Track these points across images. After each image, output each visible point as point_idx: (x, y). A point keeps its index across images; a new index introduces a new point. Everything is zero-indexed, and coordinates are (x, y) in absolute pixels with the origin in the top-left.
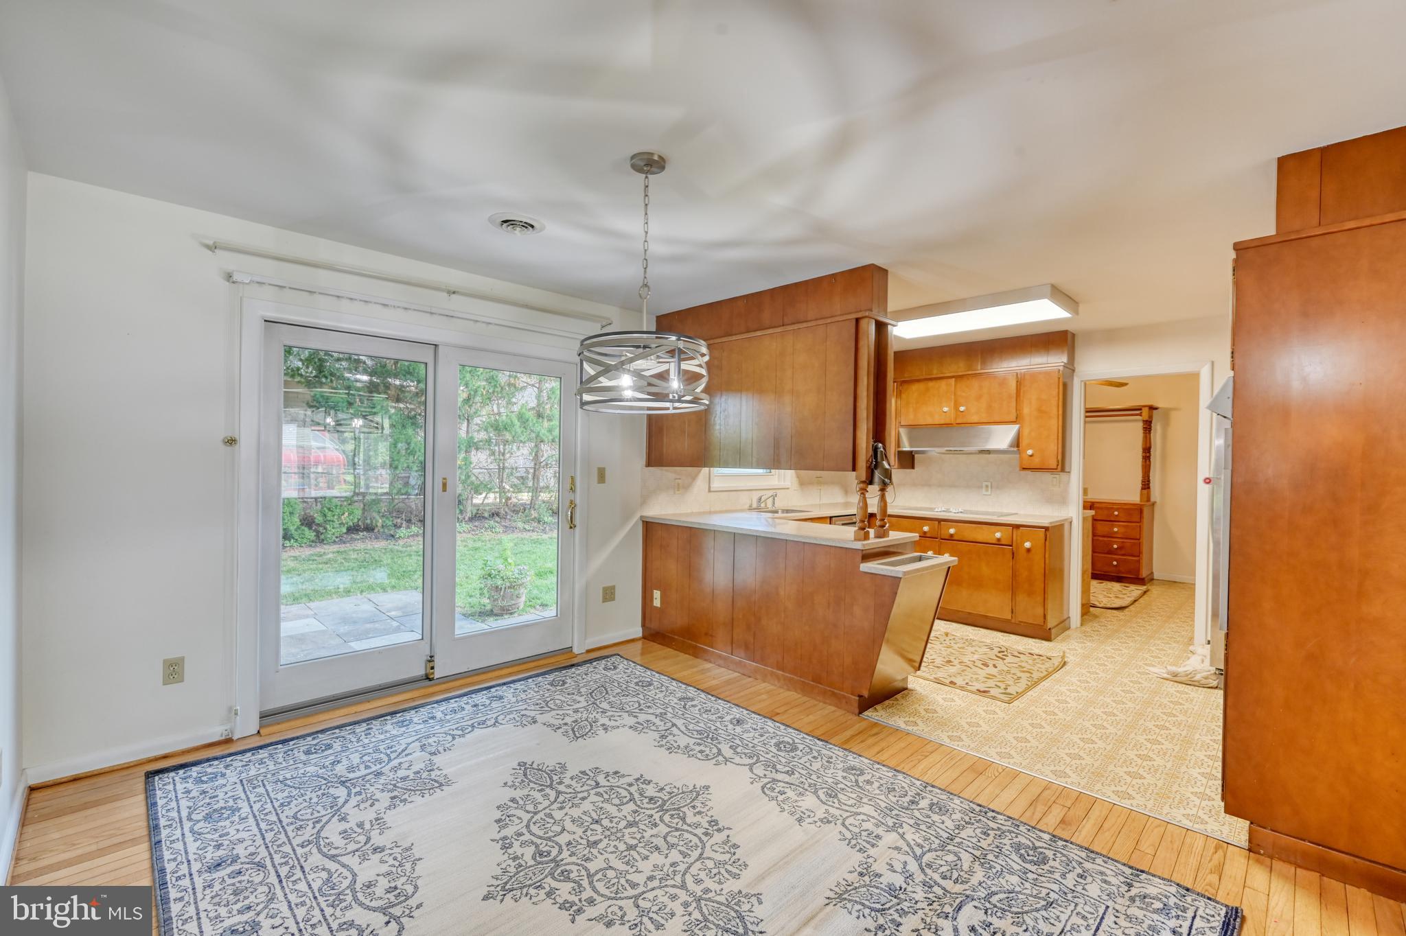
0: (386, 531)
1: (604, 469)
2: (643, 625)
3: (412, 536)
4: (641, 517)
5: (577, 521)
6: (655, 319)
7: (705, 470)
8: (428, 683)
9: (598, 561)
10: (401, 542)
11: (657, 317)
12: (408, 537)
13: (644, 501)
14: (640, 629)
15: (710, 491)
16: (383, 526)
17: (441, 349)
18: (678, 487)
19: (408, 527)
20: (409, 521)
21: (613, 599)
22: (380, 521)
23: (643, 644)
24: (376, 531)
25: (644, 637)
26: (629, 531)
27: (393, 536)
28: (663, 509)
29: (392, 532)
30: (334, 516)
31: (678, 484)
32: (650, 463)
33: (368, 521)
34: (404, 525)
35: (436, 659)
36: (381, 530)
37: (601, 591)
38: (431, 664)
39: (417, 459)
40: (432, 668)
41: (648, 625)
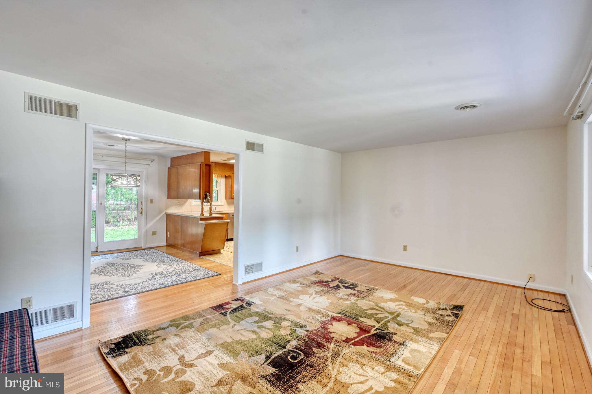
0: (114, 223)
1: (152, 200)
2: (166, 242)
3: (125, 225)
4: (166, 213)
5: (143, 213)
6: (170, 159)
7: (189, 200)
8: (96, 252)
9: (150, 224)
10: (119, 227)
11: (171, 158)
12: (123, 226)
13: (167, 208)
14: (165, 243)
15: (191, 206)
16: (113, 222)
17: (100, 170)
18: (179, 205)
19: (123, 222)
20: (123, 220)
21: (156, 235)
22: (112, 220)
23: (166, 247)
24: (110, 223)
25: (167, 246)
26: (161, 217)
27: (117, 225)
28: (174, 210)
29: (116, 224)
30: (93, 218)
31: (179, 204)
32: (168, 198)
33: (107, 220)
34: (121, 221)
35: (99, 247)
36: (113, 223)
37: (151, 233)
38: (97, 248)
39: (125, 197)
40: (97, 249)
41: (168, 242)
